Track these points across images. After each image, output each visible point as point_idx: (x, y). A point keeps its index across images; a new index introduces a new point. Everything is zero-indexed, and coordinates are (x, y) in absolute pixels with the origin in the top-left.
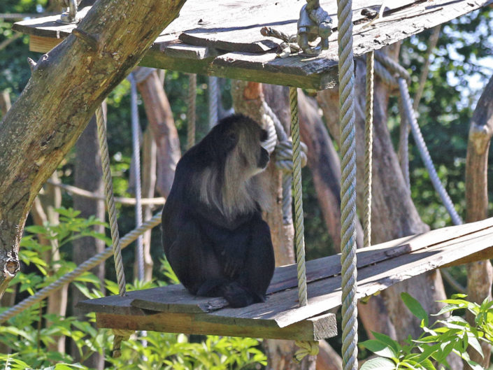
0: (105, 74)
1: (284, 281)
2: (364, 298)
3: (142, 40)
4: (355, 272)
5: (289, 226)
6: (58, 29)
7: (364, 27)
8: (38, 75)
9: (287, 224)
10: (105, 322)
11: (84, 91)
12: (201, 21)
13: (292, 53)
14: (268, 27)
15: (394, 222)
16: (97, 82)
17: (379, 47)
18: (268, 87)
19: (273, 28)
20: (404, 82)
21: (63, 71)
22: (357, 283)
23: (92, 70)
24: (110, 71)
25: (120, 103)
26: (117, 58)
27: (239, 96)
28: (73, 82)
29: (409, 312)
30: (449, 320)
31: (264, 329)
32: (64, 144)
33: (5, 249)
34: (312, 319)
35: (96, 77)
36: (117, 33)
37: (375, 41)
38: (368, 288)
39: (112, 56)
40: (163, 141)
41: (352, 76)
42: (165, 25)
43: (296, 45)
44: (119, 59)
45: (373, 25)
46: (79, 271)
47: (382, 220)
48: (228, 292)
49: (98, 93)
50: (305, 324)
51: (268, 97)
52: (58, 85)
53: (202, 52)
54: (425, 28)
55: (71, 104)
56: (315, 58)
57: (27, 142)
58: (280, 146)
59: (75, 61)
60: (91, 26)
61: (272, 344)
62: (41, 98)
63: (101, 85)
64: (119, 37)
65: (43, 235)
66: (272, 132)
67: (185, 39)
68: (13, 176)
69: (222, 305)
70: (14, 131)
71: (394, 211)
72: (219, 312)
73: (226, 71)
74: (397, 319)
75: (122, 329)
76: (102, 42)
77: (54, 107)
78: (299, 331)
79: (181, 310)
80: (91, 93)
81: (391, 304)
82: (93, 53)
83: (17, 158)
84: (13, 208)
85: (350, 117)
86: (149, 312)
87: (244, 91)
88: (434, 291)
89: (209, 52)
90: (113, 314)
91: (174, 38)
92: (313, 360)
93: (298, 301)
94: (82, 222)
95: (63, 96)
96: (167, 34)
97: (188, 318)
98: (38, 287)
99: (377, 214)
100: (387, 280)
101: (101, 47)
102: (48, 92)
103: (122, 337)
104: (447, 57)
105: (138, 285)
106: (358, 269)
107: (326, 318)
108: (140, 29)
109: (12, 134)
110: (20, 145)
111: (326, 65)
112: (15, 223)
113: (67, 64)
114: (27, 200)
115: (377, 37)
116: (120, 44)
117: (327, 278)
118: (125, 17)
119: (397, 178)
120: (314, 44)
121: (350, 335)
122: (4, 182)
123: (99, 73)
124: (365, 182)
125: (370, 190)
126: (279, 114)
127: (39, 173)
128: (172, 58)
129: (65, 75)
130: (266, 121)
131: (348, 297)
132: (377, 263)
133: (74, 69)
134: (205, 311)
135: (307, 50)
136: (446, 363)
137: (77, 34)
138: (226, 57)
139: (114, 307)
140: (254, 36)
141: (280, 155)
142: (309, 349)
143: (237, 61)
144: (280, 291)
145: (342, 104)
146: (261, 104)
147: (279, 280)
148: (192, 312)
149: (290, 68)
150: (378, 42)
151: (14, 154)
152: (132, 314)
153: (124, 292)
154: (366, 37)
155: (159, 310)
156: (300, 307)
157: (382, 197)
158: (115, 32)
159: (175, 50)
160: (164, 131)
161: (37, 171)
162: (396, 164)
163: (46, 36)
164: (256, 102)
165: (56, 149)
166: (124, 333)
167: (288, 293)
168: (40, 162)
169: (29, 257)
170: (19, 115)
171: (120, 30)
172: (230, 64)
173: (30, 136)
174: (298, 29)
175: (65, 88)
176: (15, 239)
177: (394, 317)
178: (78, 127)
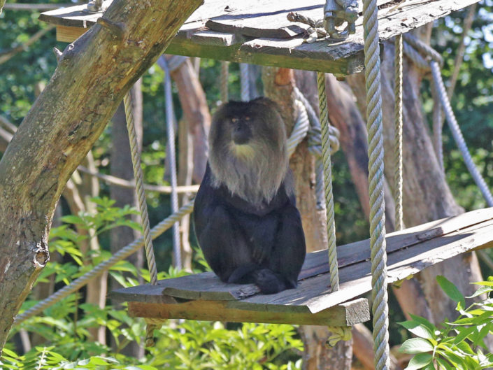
0: (131, 63)
1: (316, 267)
2: (396, 282)
3: (167, 28)
4: (385, 257)
5: (322, 212)
6: (84, 18)
7: (391, 11)
8: (63, 65)
9: (321, 209)
10: (138, 311)
11: (109, 80)
12: (227, 8)
13: (319, 38)
14: (294, 12)
15: (429, 205)
16: (123, 70)
17: (406, 30)
18: (299, 72)
19: (300, 13)
20: (436, 65)
21: (89, 61)
22: (386, 268)
23: (118, 58)
24: (135, 60)
25: (156, 92)
26: (142, 46)
27: (270, 82)
28: (99, 71)
29: (446, 295)
30: (486, 303)
31: (296, 315)
32: (91, 133)
33: (34, 239)
34: (345, 305)
35: (122, 65)
36: (141, 22)
37: (402, 24)
38: (400, 272)
39: (138, 45)
40: (198, 128)
41: (377, 60)
42: (191, 12)
43: (323, 30)
44: (145, 47)
45: (400, 9)
46: (113, 260)
47: (417, 203)
48: (260, 279)
49: (124, 82)
50: (338, 309)
51: (299, 82)
52: (84, 74)
53: (229, 38)
54: (452, 11)
55: (97, 93)
56: (341, 43)
57: (54, 132)
58: (312, 132)
59: (101, 50)
60: (116, 15)
61: (308, 330)
62: (68, 87)
63: (128, 74)
64: (144, 26)
65: (82, 225)
66: (304, 117)
67: (212, 26)
68: (40, 167)
69: (254, 291)
70: (41, 121)
71: (429, 194)
72: (252, 299)
73: (253, 57)
74: (433, 302)
75: (154, 317)
76: (127, 30)
77: (80, 97)
78: (331, 317)
79: (213, 298)
80: (117, 82)
81: (428, 288)
82: (119, 42)
83: (45, 148)
84: (41, 198)
85: (377, 101)
86: (180, 300)
87: (275, 77)
88: (470, 274)
89: (236, 39)
90: (145, 303)
91: (201, 25)
92: (349, 345)
93: (330, 286)
94: (117, 211)
95: (89, 85)
96: (194, 22)
97: (221, 305)
98: (73, 277)
99: (412, 197)
100: (418, 263)
101: (126, 35)
102: (75, 82)
103: (155, 326)
104: (483, 40)
105: (173, 273)
106: (388, 254)
107: (359, 303)
108: (165, 17)
109: (39, 125)
110: (47, 135)
111: (353, 49)
112: (44, 213)
113: (92, 53)
114: (56, 190)
115: (403, 20)
116: (146, 32)
117: (359, 262)
118: (150, 5)
119: (431, 161)
120: (341, 28)
121: (380, 320)
122: (33, 173)
123: (125, 61)
124: (396, 166)
125: (401, 174)
126: (310, 99)
127: (67, 163)
128: (199, 45)
129: (91, 64)
130: (298, 106)
131: (377, 282)
132: (409, 247)
133: (100, 58)
134: (236, 298)
135: (334, 34)
136: (484, 345)
137: (102, 23)
138: (252, 43)
139: (146, 295)
140: (280, 22)
141: (312, 140)
142: (342, 334)
143: (264, 47)
144: (312, 277)
145: (369, 88)
146: (292, 90)
147: (310, 266)
148: (225, 300)
149: (316, 53)
150: (405, 25)
151: (42, 145)
152: (164, 303)
153: (156, 281)
154: (393, 20)
155: (191, 298)
156: (332, 292)
157: (416, 180)
158: (140, 20)
159: (202, 37)
160: (198, 119)
161: (65, 161)
162: (430, 148)
163: (73, 25)
164: (287, 87)
165: (84, 138)
166: (156, 322)
167: (321, 278)
168: (68, 152)
169: (64, 247)
170: (46, 106)
171: (145, 18)
172: (257, 50)
173: (57, 126)
174: (325, 14)
175: (91, 78)
176: (44, 229)
177: (430, 301)
178: (106, 115)
